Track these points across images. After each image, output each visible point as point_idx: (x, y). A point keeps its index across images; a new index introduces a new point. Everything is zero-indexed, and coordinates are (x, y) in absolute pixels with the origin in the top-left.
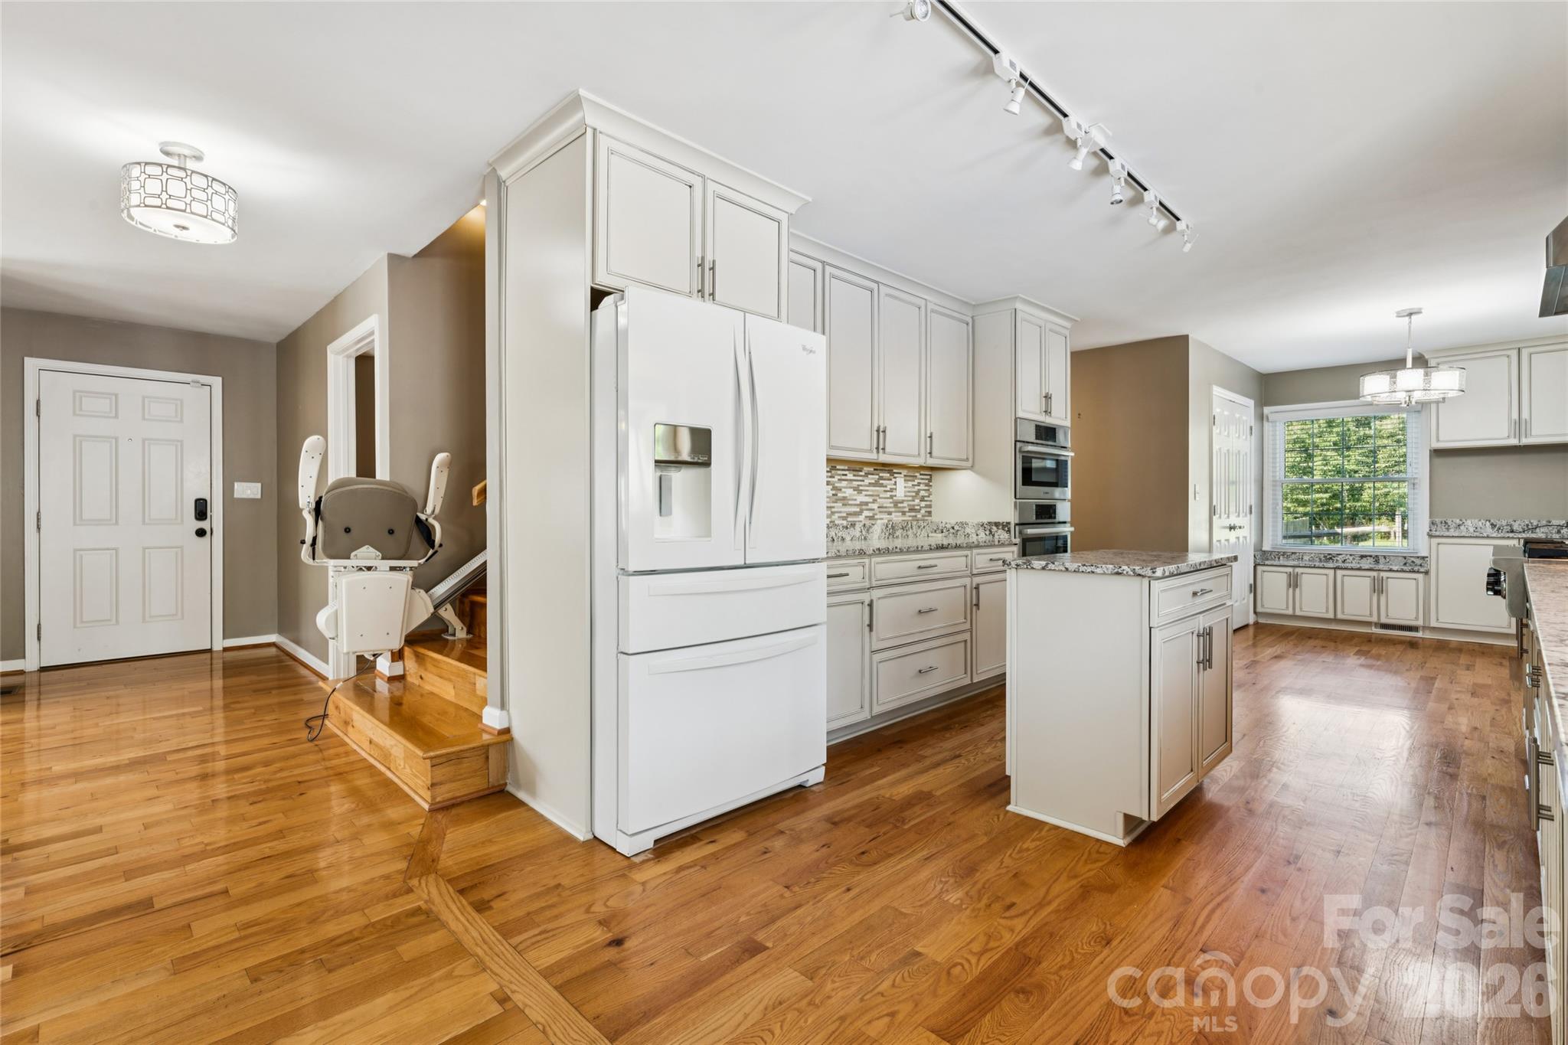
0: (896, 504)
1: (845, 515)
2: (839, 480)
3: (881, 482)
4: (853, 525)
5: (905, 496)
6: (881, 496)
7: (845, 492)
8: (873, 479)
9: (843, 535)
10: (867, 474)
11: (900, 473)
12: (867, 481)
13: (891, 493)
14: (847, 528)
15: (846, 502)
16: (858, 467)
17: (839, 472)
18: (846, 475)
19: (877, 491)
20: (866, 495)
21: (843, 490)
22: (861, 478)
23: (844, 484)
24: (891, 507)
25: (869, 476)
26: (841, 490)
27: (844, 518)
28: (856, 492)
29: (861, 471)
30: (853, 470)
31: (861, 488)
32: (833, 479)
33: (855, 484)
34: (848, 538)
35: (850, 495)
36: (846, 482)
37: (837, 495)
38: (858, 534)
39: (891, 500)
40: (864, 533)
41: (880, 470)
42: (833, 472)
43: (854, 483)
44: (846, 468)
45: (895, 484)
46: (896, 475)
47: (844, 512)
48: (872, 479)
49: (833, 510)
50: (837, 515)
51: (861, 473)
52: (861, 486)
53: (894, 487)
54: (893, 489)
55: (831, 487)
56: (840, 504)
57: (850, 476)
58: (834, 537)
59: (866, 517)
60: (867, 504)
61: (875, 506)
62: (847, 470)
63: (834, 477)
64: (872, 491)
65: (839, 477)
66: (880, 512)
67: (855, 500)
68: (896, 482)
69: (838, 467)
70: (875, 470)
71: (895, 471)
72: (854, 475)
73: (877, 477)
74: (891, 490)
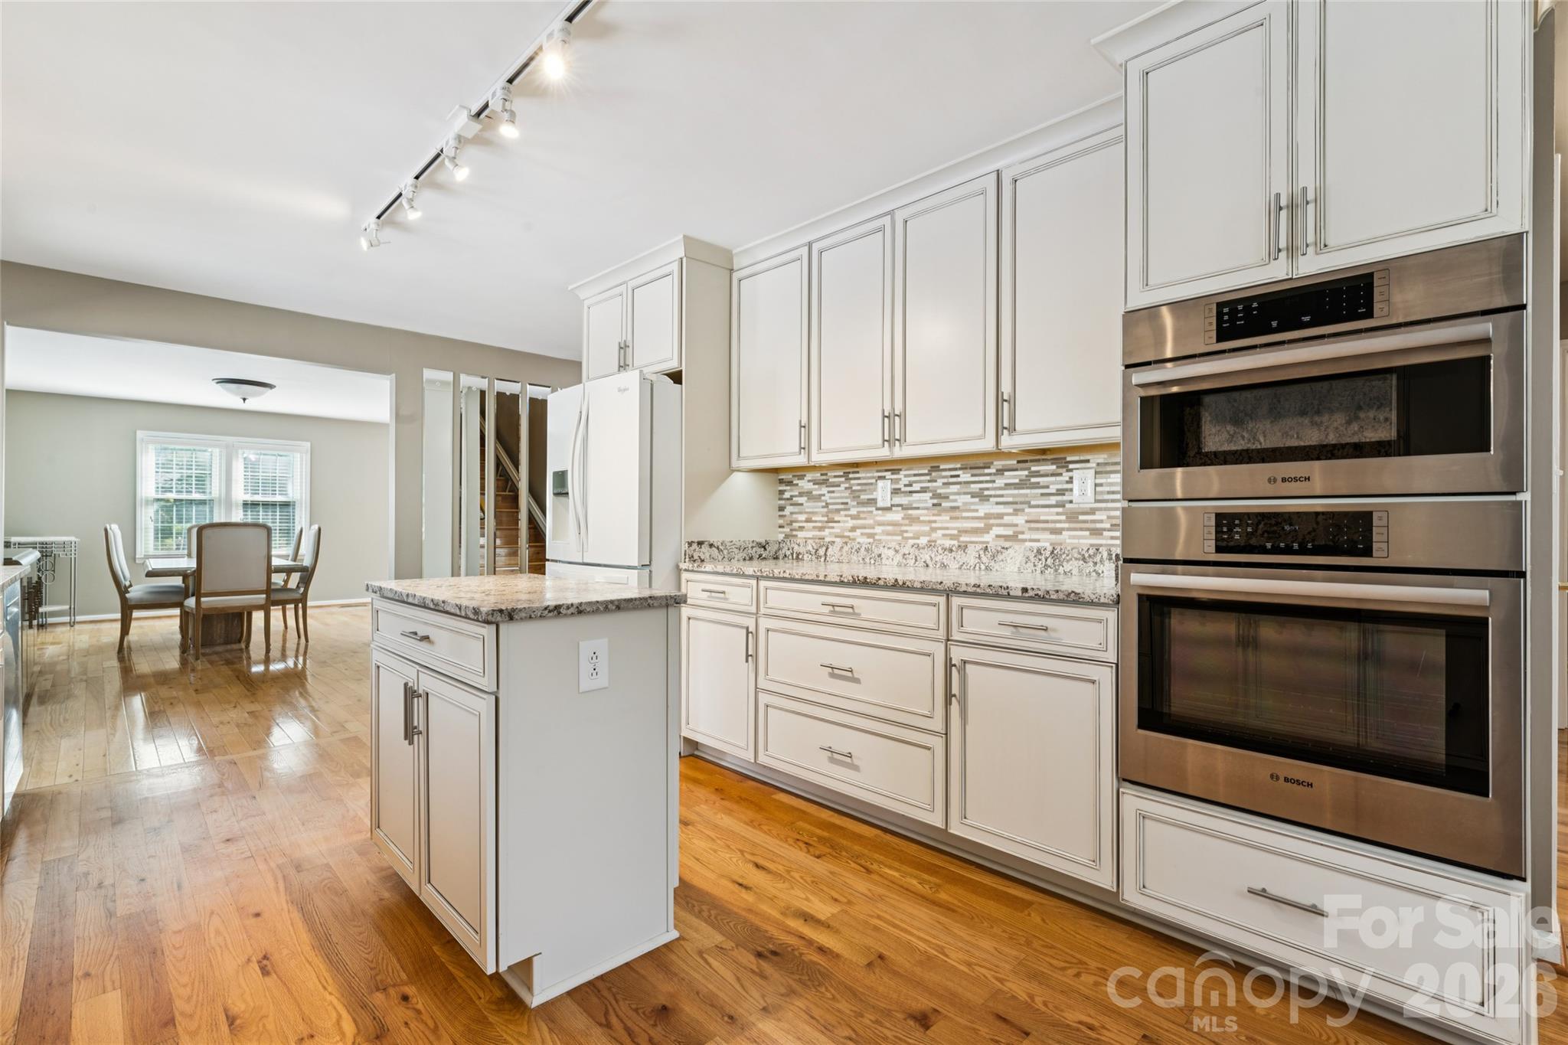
0: (1072, 517)
1: (955, 532)
2: (944, 484)
3: (1033, 480)
4: (963, 547)
5: (1096, 501)
6: (1033, 503)
7: (955, 501)
8: (1015, 477)
9: (944, 561)
10: (1000, 472)
11: (1088, 461)
12: (1000, 482)
13: (1059, 498)
14: (951, 551)
15: (957, 514)
16: (980, 462)
17: (944, 474)
18: (958, 476)
19: (1026, 495)
20: (997, 503)
21: (951, 497)
22: (988, 478)
23: (954, 488)
24: (1060, 522)
25: (1006, 473)
26: (948, 497)
27: (952, 537)
28: (977, 500)
29: (989, 468)
30: (971, 468)
31: (986, 493)
32: (934, 484)
33: (975, 487)
34: (954, 565)
35: (965, 504)
36: (958, 486)
37: (940, 505)
38: (972, 561)
39: (1060, 510)
40: (984, 559)
41: (1032, 461)
42: (934, 474)
43: (972, 486)
44: (959, 466)
45: (1071, 481)
46: (1071, 466)
47: (954, 529)
48: (1012, 477)
49: (934, 525)
50: (940, 533)
51: (987, 471)
52: (988, 489)
53: (1068, 486)
54: (1067, 490)
55: (931, 494)
56: (946, 517)
57: (965, 476)
58: (929, 562)
59: (998, 536)
60: (1000, 516)
61: (1020, 520)
62: (960, 469)
63: (936, 481)
64: (1013, 496)
65: (945, 480)
66: (1030, 529)
67: (977, 511)
68: (1071, 478)
69: (941, 467)
70: (1019, 462)
71: (1069, 459)
72: (973, 475)
73: (1026, 473)
74: (1061, 492)
